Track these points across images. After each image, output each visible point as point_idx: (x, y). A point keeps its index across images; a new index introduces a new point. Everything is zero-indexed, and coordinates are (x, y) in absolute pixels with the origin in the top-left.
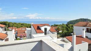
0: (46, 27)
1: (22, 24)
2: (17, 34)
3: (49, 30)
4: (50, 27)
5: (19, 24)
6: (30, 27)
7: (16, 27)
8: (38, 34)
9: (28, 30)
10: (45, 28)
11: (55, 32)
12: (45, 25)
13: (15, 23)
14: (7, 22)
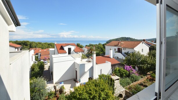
0: (70, 47)
1: (49, 45)
2: (40, 56)
3: (74, 50)
4: (74, 47)
5: (45, 44)
6: (54, 48)
7: (41, 48)
8: (59, 54)
9: (50, 50)
10: (68, 48)
11: (80, 52)
12: (68, 45)
13: (40, 43)
14: (28, 42)
